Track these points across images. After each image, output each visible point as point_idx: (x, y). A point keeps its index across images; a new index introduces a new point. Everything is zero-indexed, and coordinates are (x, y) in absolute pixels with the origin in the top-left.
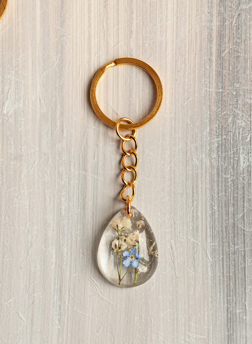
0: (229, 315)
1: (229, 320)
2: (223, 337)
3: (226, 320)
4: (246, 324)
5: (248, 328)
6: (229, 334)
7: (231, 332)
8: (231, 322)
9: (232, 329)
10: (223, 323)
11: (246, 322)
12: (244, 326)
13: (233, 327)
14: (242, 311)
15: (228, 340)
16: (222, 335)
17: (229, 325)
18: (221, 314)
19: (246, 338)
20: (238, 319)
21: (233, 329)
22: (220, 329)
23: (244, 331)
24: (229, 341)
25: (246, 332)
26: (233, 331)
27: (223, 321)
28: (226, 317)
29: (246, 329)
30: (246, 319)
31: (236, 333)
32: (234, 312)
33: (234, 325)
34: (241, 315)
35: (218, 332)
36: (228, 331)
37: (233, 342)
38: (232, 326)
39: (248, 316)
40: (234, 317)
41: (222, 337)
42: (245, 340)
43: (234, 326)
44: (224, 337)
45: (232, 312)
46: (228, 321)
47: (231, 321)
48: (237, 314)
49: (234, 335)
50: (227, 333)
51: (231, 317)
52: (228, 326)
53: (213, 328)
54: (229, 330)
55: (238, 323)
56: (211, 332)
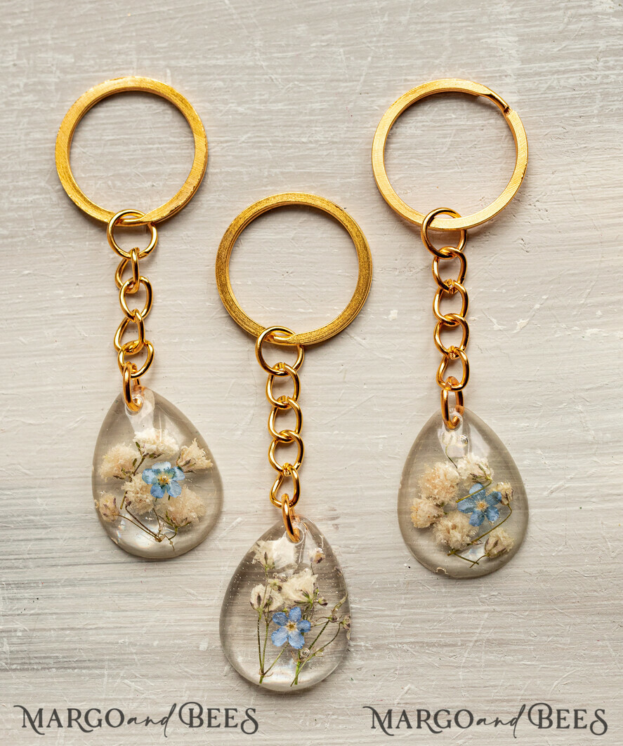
0: (14, 667)
1: (26, 667)
2: (62, 680)
3: (26, 674)
4: (34, 630)
5: (42, 626)
6: (55, 666)
7: (51, 661)
8: (30, 663)
9: (44, 661)
10: (33, 680)
11: (30, 630)
12: (38, 634)
13: (40, 658)
14: (5, 639)
15: (69, 668)
16: (58, 682)
17: (35, 667)
18: (12, 684)
19: (63, 629)
20: (24, 648)
21: (45, 658)
22: (44, 685)
23: (48, 633)
24: (70, 666)
25: (50, 630)
26: (48, 657)
27: (28, 680)
28: (18, 673)
29: (45, 630)
30: (22, 629)
31: (53, 650)
32: (7, 656)
33: (36, 655)
34: (15, 640)
35: (52, 691)
36: (48, 669)
37: (72, 657)
38: (37, 661)
39: (16, 626)
40: (19, 656)
41: (61, 682)
42: (68, 632)
43: (39, 655)
44: (61, 676)
45: (9, 661)
46: (27, 669)
47: (28, 662)
48: (12, 649)
49: (57, 655)
50: (54, 670)
51: (20, 662)
52: (37, 670)
53: (44, 702)
54: (46, 666)
55: (32, 647)
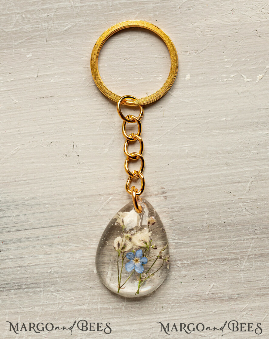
2: (17, 296)
5: (4, 266)
6: (13, 288)
7: (11, 286)
9: (7, 286)
12: (2, 271)
13: (4, 284)
16: (16, 297)
17: (2, 290)
19: (16, 267)
21: (7, 284)
22: (7, 299)
23: (7, 270)
24: (21, 287)
25: (8, 268)
26: (9, 284)
29: (5, 268)
31: (11, 279)
35: (12, 303)
36: (9, 290)
37: (22, 282)
38: (3, 286)
41: (17, 297)
42: (19, 269)
43: (4, 283)
44: (17, 294)
49: (14, 282)
50: (13, 290)
52: (3, 291)
53: (8, 309)
54: (8, 289)
56: (13, 310)
